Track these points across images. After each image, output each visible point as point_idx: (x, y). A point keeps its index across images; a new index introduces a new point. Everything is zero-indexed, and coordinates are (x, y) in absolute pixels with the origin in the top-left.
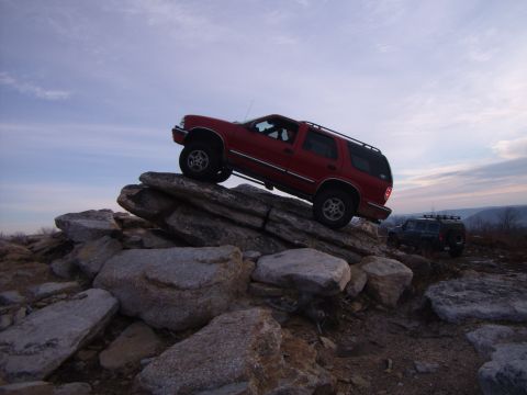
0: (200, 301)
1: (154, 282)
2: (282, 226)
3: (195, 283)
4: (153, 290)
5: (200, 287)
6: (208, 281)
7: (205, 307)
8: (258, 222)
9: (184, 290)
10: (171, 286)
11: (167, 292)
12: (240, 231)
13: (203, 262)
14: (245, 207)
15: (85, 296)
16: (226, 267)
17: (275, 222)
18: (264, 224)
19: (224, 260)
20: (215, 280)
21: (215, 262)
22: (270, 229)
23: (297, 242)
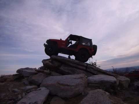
0: (77, 89)
1: (62, 85)
2: (91, 69)
3: (75, 84)
5: (76, 85)
6: (79, 83)
8: (85, 68)
9: (72, 86)
10: (67, 85)
11: (66, 87)
13: (76, 78)
14: (82, 64)
15: (41, 89)
16: (82, 79)
17: (89, 68)
21: (79, 78)
22: (88, 70)
23: (95, 73)
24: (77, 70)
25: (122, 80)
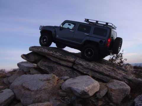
0: (37, 96)
1: (24, 87)
2: (80, 66)
4: (23, 90)
5: (37, 91)
6: (41, 88)
7: (39, 99)
8: (70, 65)
9: (32, 91)
10: (28, 89)
11: (27, 92)
12: (63, 68)
13: (41, 80)
14: (64, 59)
15: (3, 92)
17: (77, 64)
18: (73, 65)
19: (48, 80)
20: (43, 88)
22: (75, 67)
23: (85, 73)
24: (57, 68)
25: (113, 88)
